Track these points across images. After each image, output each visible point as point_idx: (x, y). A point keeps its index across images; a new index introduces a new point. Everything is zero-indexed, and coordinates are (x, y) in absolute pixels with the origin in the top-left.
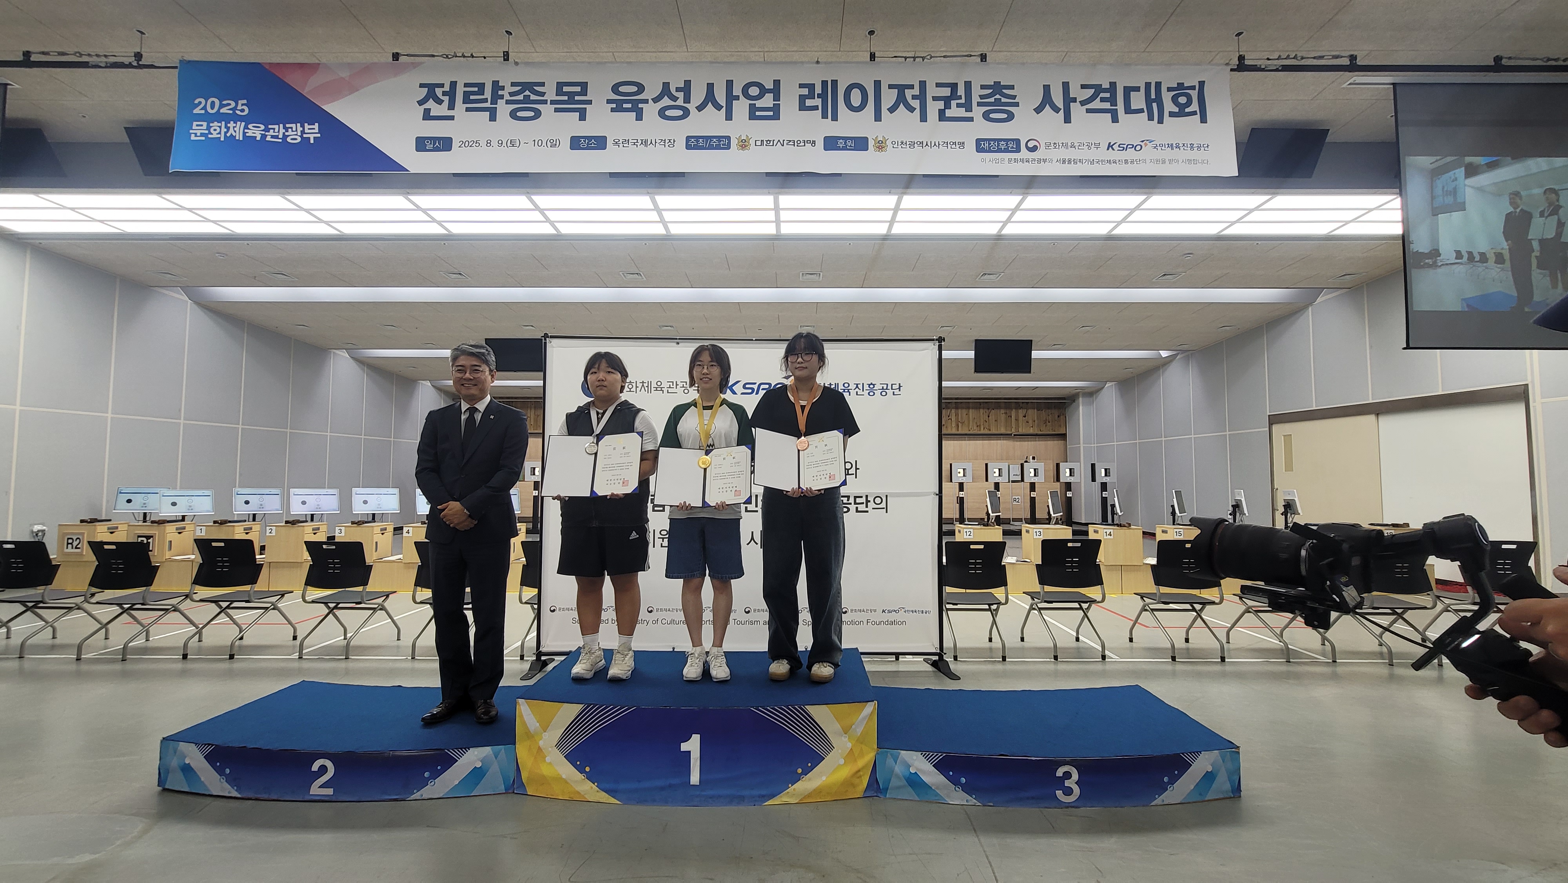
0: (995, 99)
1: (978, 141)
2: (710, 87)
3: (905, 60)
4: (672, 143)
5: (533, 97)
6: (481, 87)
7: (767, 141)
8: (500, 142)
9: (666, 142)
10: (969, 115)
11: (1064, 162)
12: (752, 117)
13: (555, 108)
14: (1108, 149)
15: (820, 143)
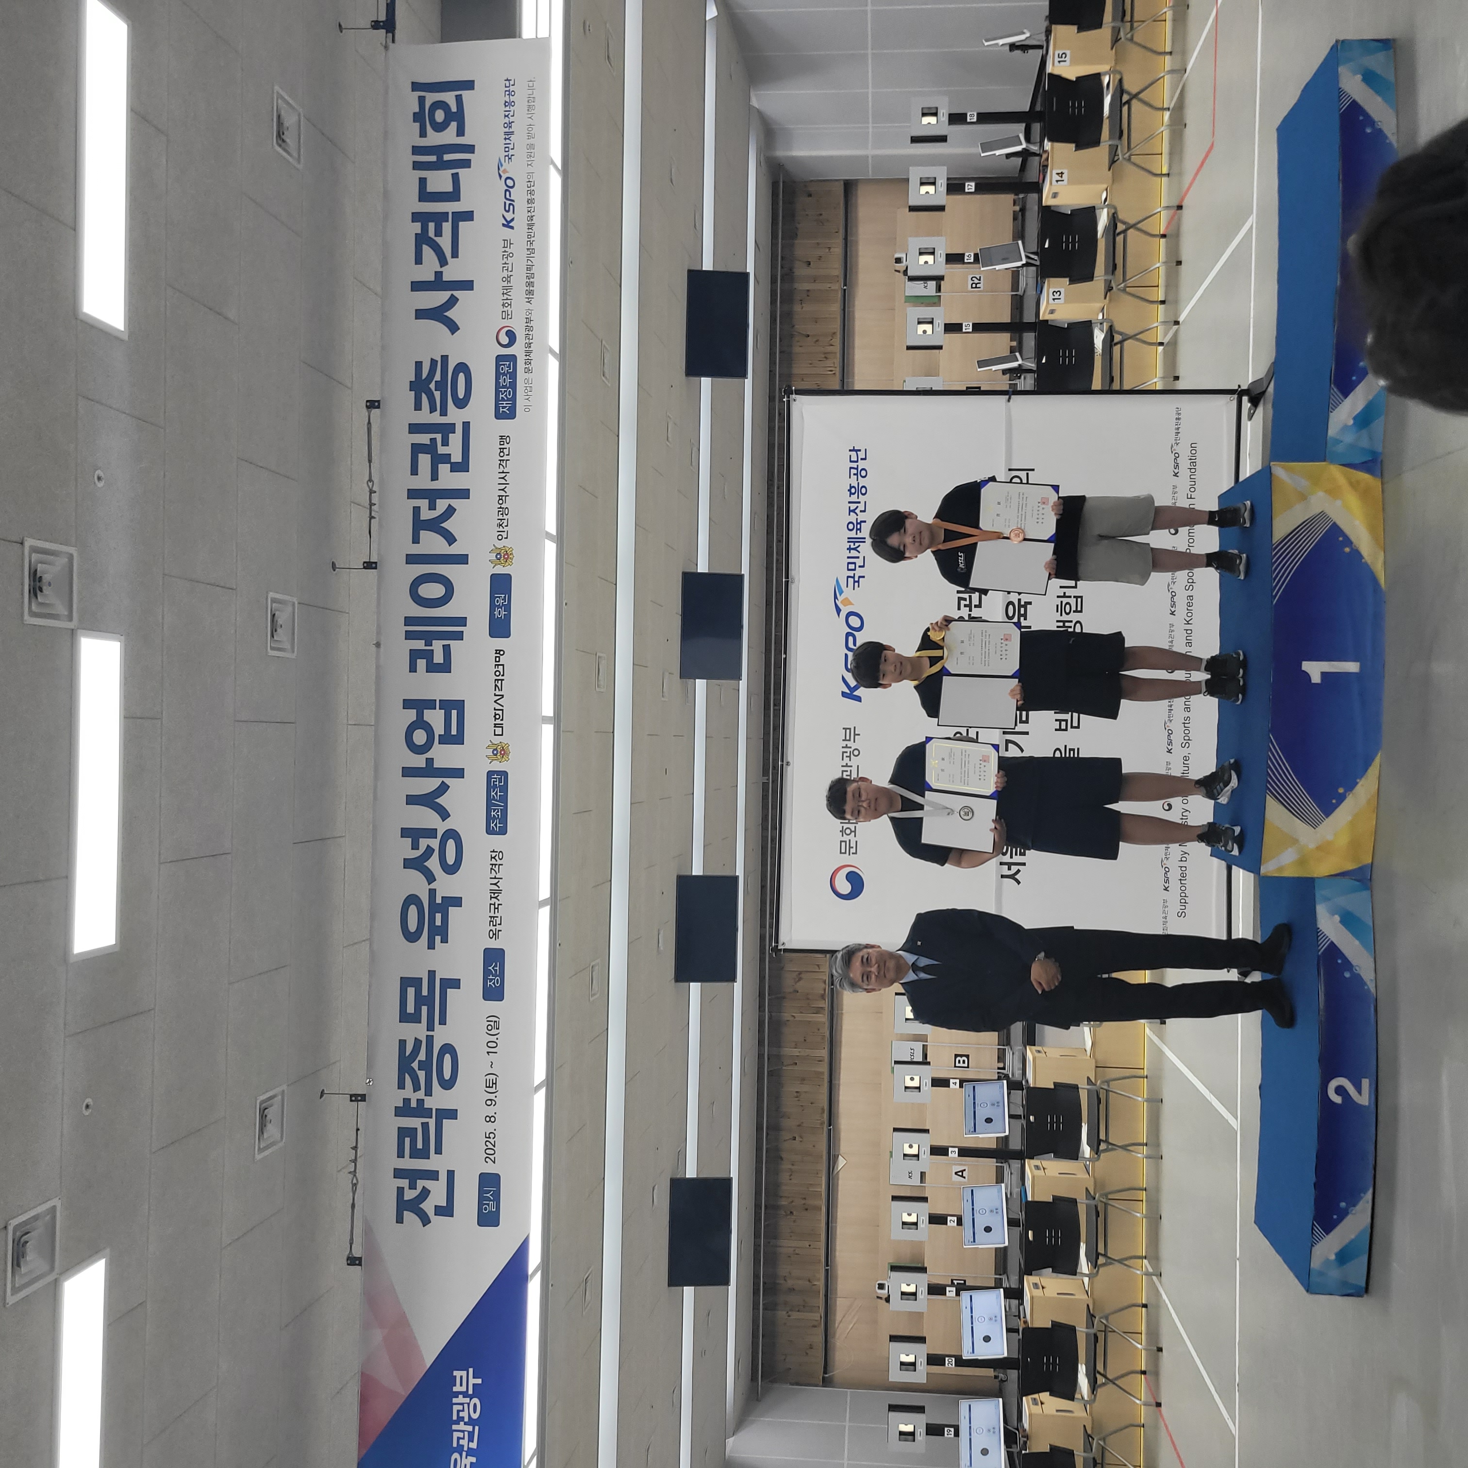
0: (436, 390)
1: (499, 416)
2: (412, 800)
3: (375, 518)
4: (496, 855)
5: (422, 1056)
6: (403, 1133)
7: (496, 719)
8: (489, 1103)
9: (496, 863)
10: (459, 429)
11: (531, 292)
12: (459, 739)
13: (440, 1024)
14: (512, 228)
15: (500, 643)
